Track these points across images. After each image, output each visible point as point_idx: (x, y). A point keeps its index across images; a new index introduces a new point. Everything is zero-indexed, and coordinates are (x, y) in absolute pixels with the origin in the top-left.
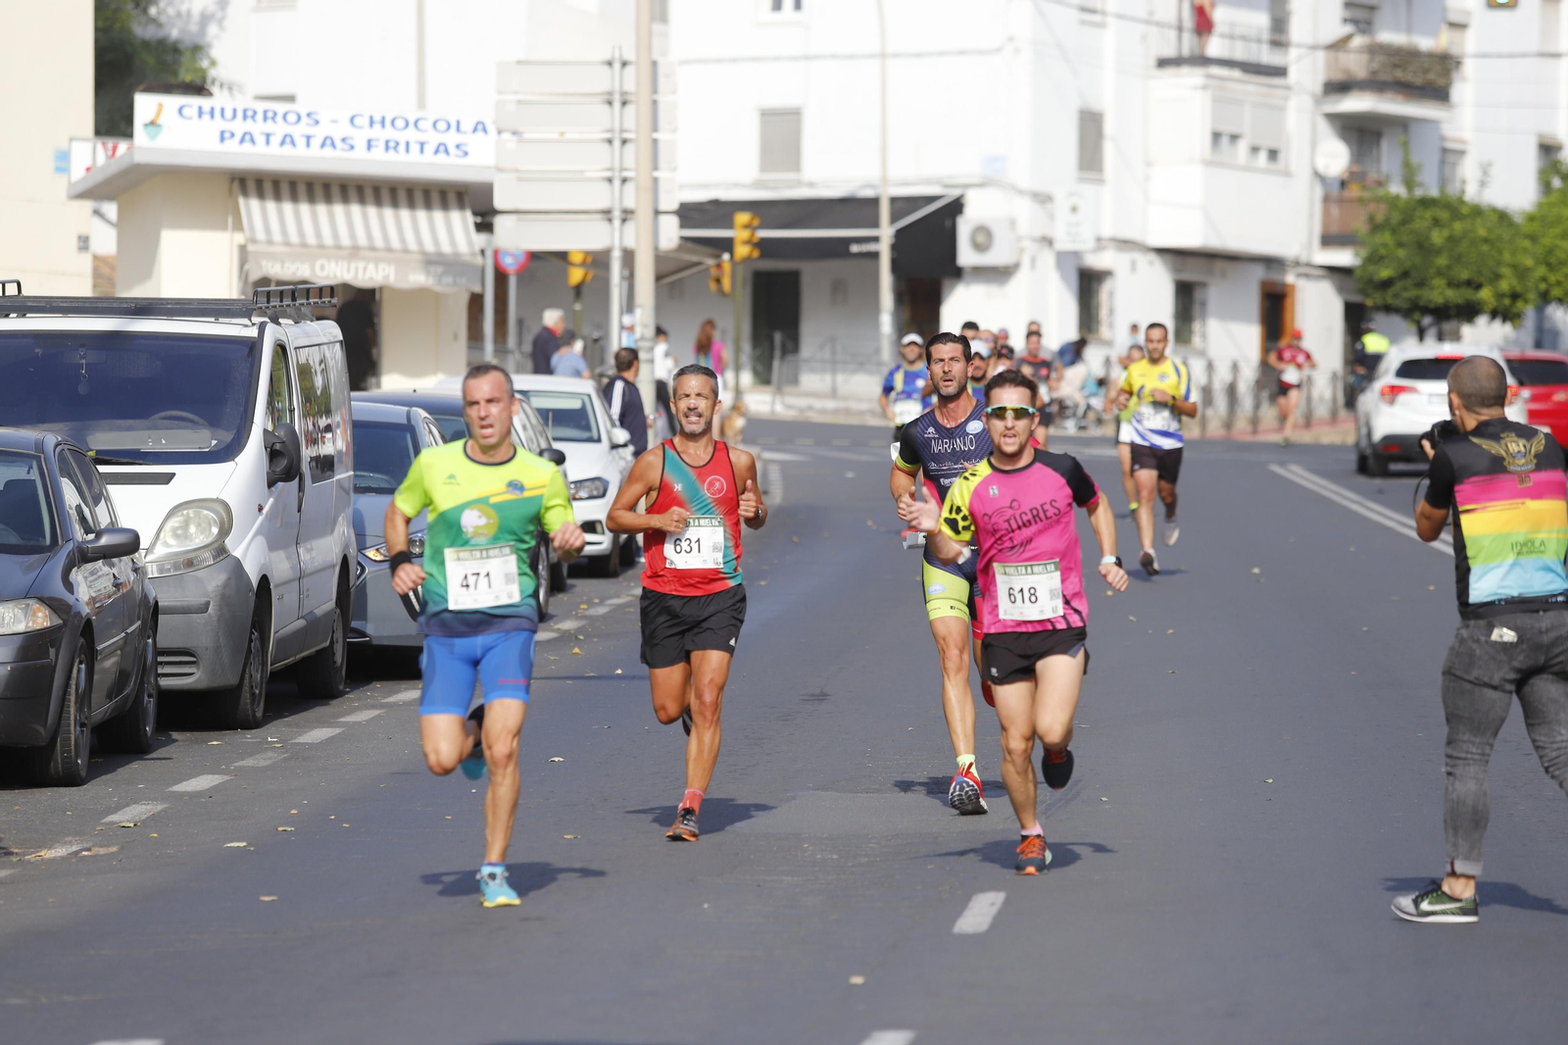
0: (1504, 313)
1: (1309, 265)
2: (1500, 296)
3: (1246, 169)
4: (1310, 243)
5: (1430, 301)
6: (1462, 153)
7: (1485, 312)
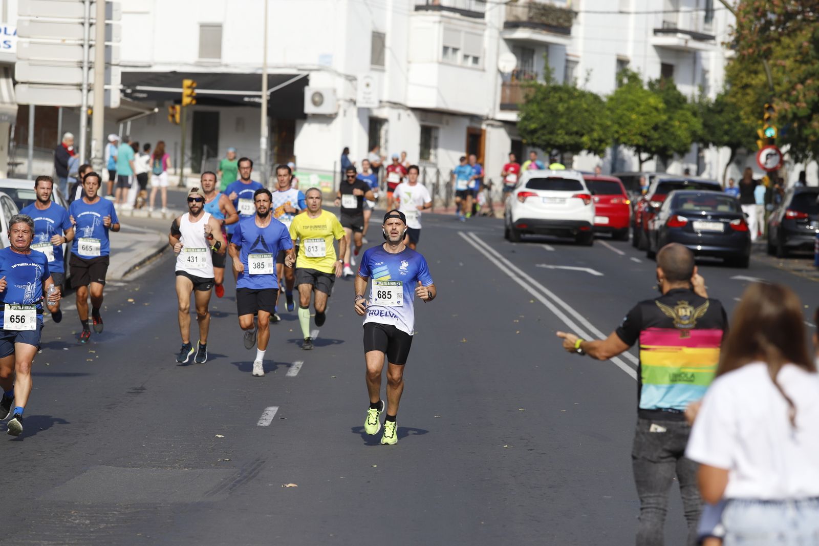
0: (596, 150)
1: (493, 119)
2: (593, 140)
3: (461, 67)
4: (494, 108)
5: (556, 141)
6: (577, 63)
7: (586, 149)
